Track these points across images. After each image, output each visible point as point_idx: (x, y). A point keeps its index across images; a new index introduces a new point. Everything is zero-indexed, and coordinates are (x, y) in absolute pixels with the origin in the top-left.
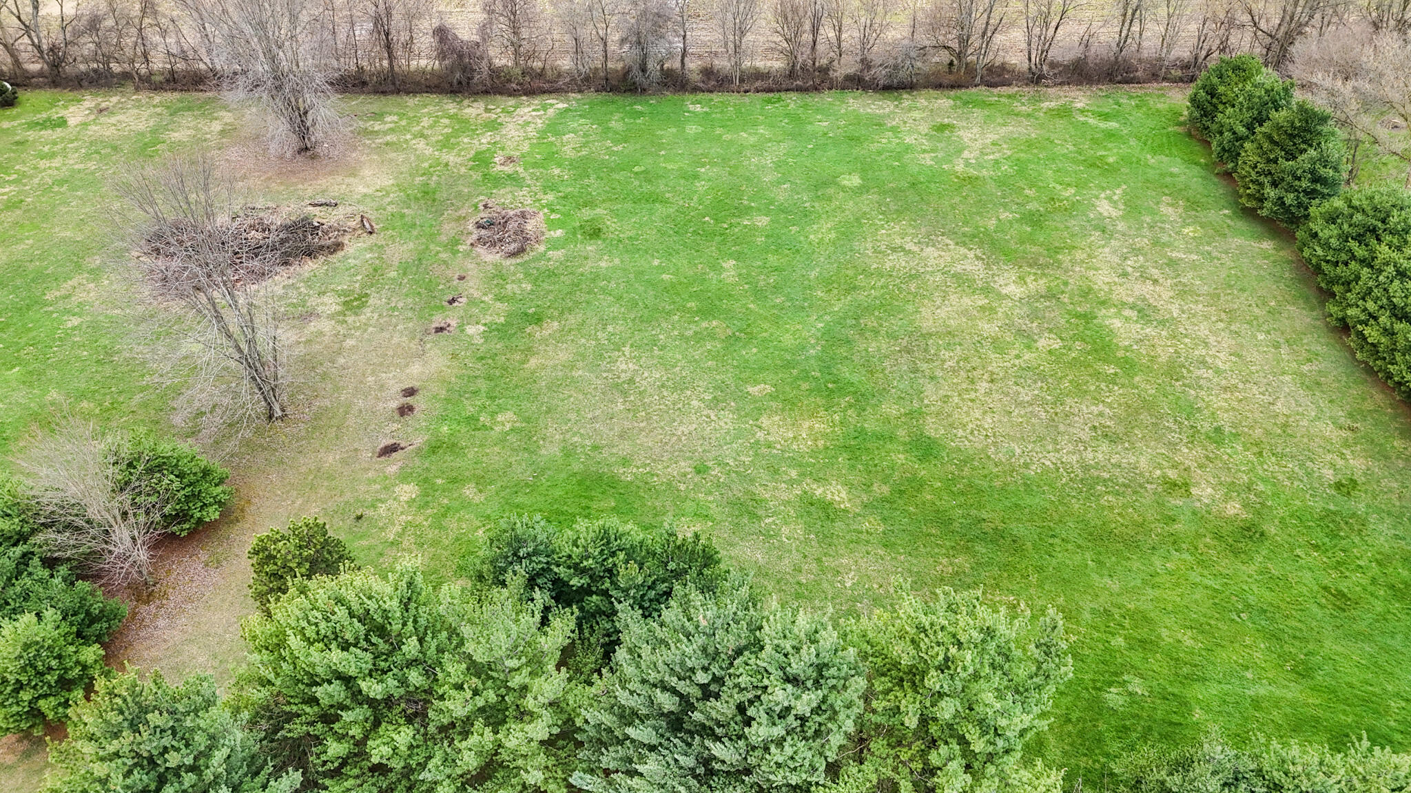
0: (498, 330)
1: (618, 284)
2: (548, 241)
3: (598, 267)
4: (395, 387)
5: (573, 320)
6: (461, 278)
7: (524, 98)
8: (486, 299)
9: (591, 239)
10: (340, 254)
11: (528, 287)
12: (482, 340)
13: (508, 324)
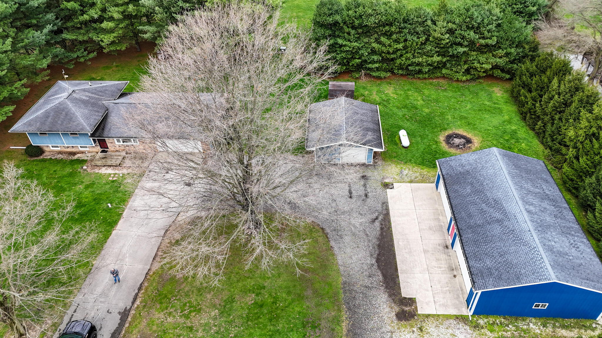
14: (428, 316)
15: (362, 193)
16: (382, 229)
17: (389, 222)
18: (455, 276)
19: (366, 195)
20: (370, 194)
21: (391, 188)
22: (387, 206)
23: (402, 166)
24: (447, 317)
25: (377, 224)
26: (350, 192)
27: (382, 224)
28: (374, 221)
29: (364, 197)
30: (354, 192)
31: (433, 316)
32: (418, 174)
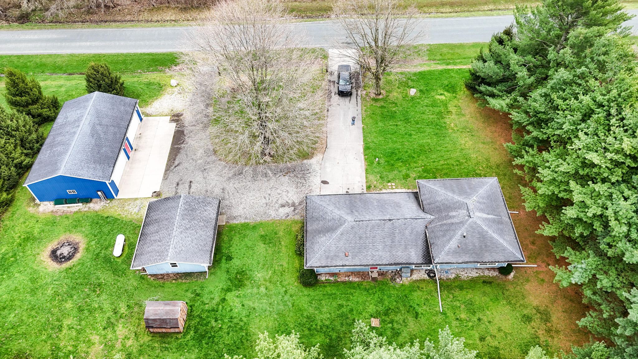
14: (166, 115)
15: (181, 186)
16: (175, 160)
17: (167, 165)
18: (140, 134)
19: (178, 184)
20: (175, 185)
21: (155, 192)
22: (164, 177)
23: (136, 217)
24: (156, 116)
25: (176, 163)
26: (190, 187)
27: (174, 163)
28: (178, 165)
29: (180, 183)
30: (187, 187)
31: (163, 116)
32: (125, 208)
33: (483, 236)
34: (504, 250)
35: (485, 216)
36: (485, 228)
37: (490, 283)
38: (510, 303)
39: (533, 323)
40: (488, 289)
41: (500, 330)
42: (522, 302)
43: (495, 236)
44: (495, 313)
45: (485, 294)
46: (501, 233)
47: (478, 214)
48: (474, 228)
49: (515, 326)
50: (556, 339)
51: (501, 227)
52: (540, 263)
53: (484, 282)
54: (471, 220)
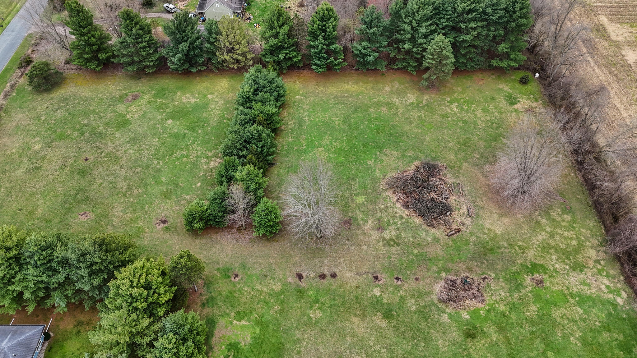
0: (378, 300)
1: (422, 351)
2: (458, 313)
3: (437, 340)
4: (337, 271)
5: (389, 332)
6: (417, 279)
7: (622, 278)
8: (401, 292)
9: (464, 333)
10: (429, 228)
11: (414, 308)
12: (370, 296)
13: (382, 304)
33: (20, 344)
34: (33, 335)
35: (7, 340)
36: (15, 342)
37: (51, 347)
38: (66, 340)
39: (82, 331)
40: (54, 350)
41: (79, 349)
42: (68, 333)
43: (23, 337)
44: (69, 349)
45: (56, 352)
46: (22, 333)
47: (3, 344)
48: (11, 349)
49: (80, 340)
50: (93, 322)
51: (18, 332)
52: (51, 316)
53: (49, 351)
54: (6, 349)
